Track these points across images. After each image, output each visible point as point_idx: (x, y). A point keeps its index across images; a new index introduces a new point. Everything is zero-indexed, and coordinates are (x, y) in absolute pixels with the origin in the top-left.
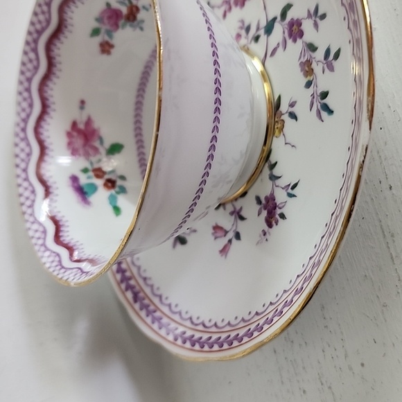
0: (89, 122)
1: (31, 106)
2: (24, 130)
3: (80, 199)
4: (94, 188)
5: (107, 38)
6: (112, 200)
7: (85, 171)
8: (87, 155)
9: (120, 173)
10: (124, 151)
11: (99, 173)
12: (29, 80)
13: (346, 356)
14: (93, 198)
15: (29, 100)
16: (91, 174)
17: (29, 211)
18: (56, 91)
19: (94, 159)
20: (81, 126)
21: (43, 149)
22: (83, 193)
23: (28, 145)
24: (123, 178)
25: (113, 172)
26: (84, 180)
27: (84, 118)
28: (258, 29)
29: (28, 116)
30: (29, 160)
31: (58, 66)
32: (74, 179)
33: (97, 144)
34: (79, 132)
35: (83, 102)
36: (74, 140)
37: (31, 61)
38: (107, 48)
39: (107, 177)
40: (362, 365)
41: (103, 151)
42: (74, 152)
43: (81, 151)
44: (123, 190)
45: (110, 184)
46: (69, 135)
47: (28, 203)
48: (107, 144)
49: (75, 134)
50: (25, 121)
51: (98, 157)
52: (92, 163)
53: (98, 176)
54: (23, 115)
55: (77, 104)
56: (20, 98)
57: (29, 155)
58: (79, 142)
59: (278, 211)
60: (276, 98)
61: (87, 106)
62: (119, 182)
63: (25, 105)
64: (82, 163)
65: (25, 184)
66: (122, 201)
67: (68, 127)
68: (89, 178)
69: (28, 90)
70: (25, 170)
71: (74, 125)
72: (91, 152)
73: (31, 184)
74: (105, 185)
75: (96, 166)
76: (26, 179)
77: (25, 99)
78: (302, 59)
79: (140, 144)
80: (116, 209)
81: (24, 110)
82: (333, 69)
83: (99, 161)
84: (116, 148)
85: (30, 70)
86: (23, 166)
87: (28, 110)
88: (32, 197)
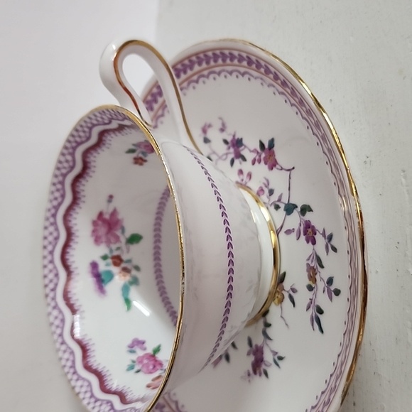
0: (114, 213)
1: (63, 196)
2: (54, 216)
3: (97, 286)
4: (110, 276)
5: (141, 155)
6: (125, 289)
7: (105, 258)
8: (108, 243)
9: (135, 262)
10: (142, 243)
11: (117, 260)
12: (64, 176)
14: (109, 287)
15: (62, 192)
16: (110, 261)
17: (51, 295)
18: (87, 187)
19: (114, 247)
20: (107, 216)
21: (70, 234)
22: (100, 280)
23: (57, 229)
24: (137, 268)
25: (129, 261)
26: (103, 267)
27: (111, 210)
28: (279, 200)
29: (60, 204)
30: (56, 244)
31: (93, 169)
32: (94, 266)
33: (119, 233)
34: (104, 221)
35: (111, 197)
36: (98, 228)
37: (67, 161)
38: (140, 161)
39: (123, 265)
41: (123, 240)
42: (97, 240)
43: (104, 239)
44: (135, 281)
46: (95, 223)
47: (51, 286)
48: (128, 234)
49: (100, 223)
50: (57, 208)
51: (118, 245)
52: (111, 251)
53: (116, 264)
54: (55, 203)
55: (105, 198)
56: (53, 189)
57: (57, 239)
58: (102, 230)
59: (263, 367)
60: (282, 272)
61: (114, 200)
62: (133, 272)
63: (57, 194)
64: (103, 250)
65: (51, 266)
66: (134, 293)
67: (95, 217)
68: (107, 265)
69: (62, 183)
70: (51, 253)
71: (101, 215)
72: (113, 240)
73: (55, 267)
74: (121, 273)
75: (116, 253)
76: (52, 262)
77: (58, 190)
78: (310, 262)
79: (157, 238)
80: (128, 302)
81: (56, 199)
82: (331, 299)
83: (118, 249)
84: (135, 239)
85: (64, 168)
86: (50, 248)
87: (60, 200)
88: (55, 281)
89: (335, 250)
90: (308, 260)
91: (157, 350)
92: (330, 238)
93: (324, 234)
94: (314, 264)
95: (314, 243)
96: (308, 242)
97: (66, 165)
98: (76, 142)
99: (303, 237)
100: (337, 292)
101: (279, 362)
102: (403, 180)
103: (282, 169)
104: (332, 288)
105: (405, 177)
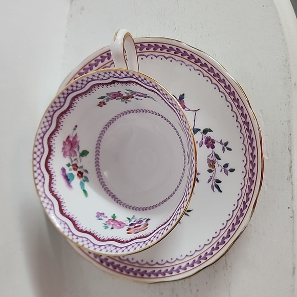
0: (76, 136)
1: (50, 125)
2: (42, 138)
3: (67, 183)
4: (73, 177)
5: (105, 100)
6: (82, 184)
7: (68, 165)
8: (70, 156)
9: (85, 168)
10: (89, 155)
11: (75, 167)
12: (55, 112)
13: (190, 285)
14: (73, 183)
15: (50, 122)
16: (71, 167)
17: (42, 189)
19: (73, 158)
20: (71, 139)
21: (50, 150)
22: (68, 179)
23: (43, 147)
24: (86, 171)
25: (82, 167)
26: (68, 172)
27: (74, 135)
29: (47, 131)
30: (42, 156)
31: (73, 107)
32: (63, 170)
33: (76, 150)
34: (69, 142)
35: (76, 126)
36: (66, 146)
37: (60, 102)
38: (102, 104)
39: (79, 170)
40: (197, 290)
41: (78, 154)
42: (65, 155)
43: (68, 153)
44: (86, 180)
45: (80, 175)
46: (64, 143)
47: (41, 184)
48: (81, 151)
49: (67, 143)
50: (45, 133)
51: (75, 157)
52: (72, 161)
53: (75, 169)
54: (44, 130)
55: (74, 127)
56: (45, 120)
57: (43, 153)
58: (68, 148)
61: (77, 128)
62: (85, 174)
63: (47, 124)
64: (67, 160)
65: (39, 171)
66: (87, 186)
67: (65, 139)
68: (70, 170)
69: (52, 117)
70: (39, 162)
71: (68, 137)
72: (73, 154)
73: (42, 172)
74: (78, 175)
75: (74, 163)
76: (40, 168)
77: (48, 121)
78: (210, 158)
79: (97, 153)
80: (85, 191)
81: (45, 127)
82: (227, 174)
83: (75, 159)
84: (85, 153)
85: (57, 107)
86: (38, 159)
87: (47, 128)
88: (43, 181)
89: (229, 149)
90: (208, 157)
91: (114, 217)
92: (226, 144)
93: (221, 142)
94: (214, 158)
95: (213, 147)
96: (208, 148)
97: (58, 105)
98: (72, 90)
99: (204, 146)
100: (232, 170)
101: (188, 213)
102: (261, 115)
103: (189, 110)
104: (228, 168)
105: (262, 114)
